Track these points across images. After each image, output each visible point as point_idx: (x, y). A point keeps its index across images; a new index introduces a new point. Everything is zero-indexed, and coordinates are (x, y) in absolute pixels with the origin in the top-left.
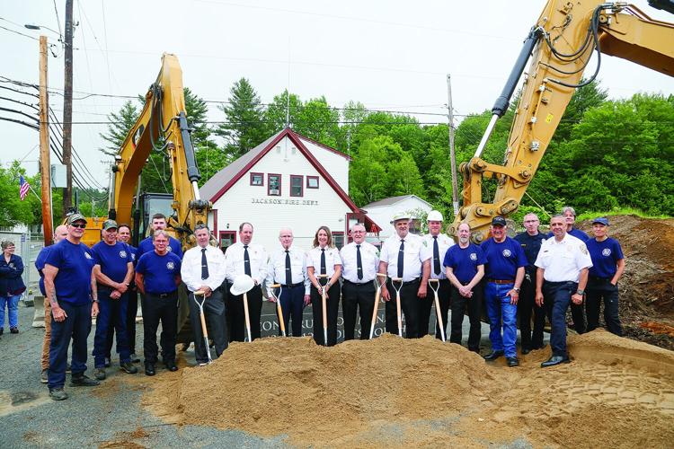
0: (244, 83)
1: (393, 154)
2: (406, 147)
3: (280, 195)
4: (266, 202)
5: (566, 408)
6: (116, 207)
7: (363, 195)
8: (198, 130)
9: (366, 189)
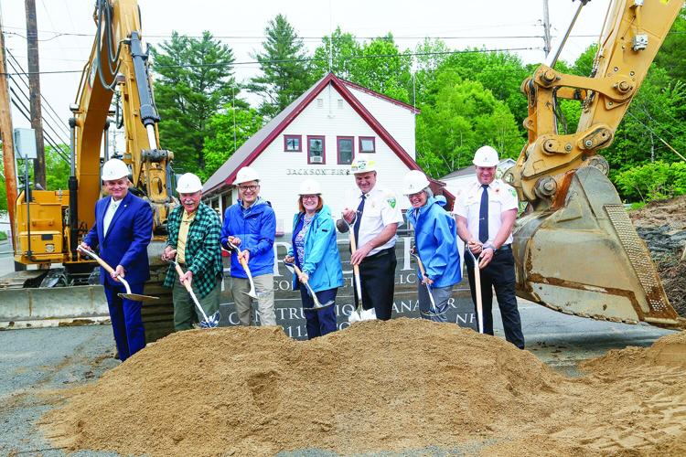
0: (281, 21)
1: (484, 105)
2: (502, 94)
3: (324, 163)
4: (306, 173)
5: (655, 436)
6: (78, 174)
7: (441, 162)
8: (225, 86)
9: (445, 155)
